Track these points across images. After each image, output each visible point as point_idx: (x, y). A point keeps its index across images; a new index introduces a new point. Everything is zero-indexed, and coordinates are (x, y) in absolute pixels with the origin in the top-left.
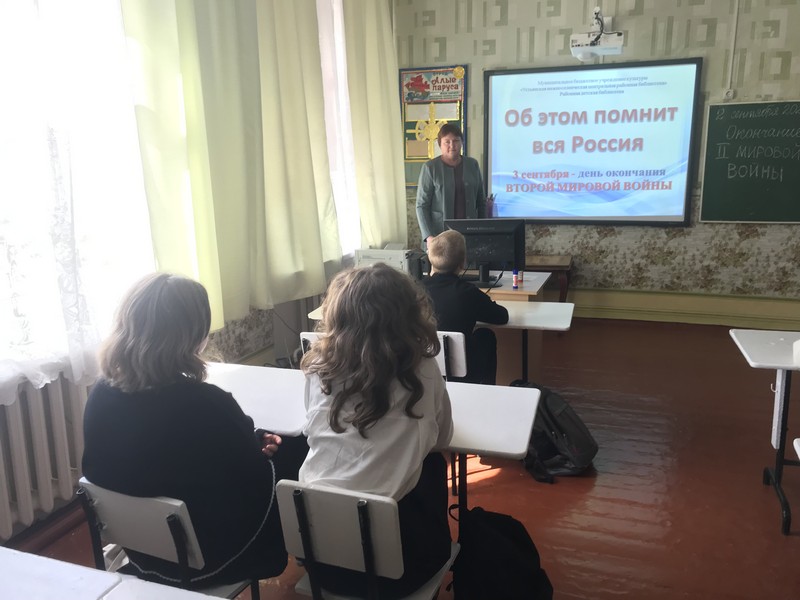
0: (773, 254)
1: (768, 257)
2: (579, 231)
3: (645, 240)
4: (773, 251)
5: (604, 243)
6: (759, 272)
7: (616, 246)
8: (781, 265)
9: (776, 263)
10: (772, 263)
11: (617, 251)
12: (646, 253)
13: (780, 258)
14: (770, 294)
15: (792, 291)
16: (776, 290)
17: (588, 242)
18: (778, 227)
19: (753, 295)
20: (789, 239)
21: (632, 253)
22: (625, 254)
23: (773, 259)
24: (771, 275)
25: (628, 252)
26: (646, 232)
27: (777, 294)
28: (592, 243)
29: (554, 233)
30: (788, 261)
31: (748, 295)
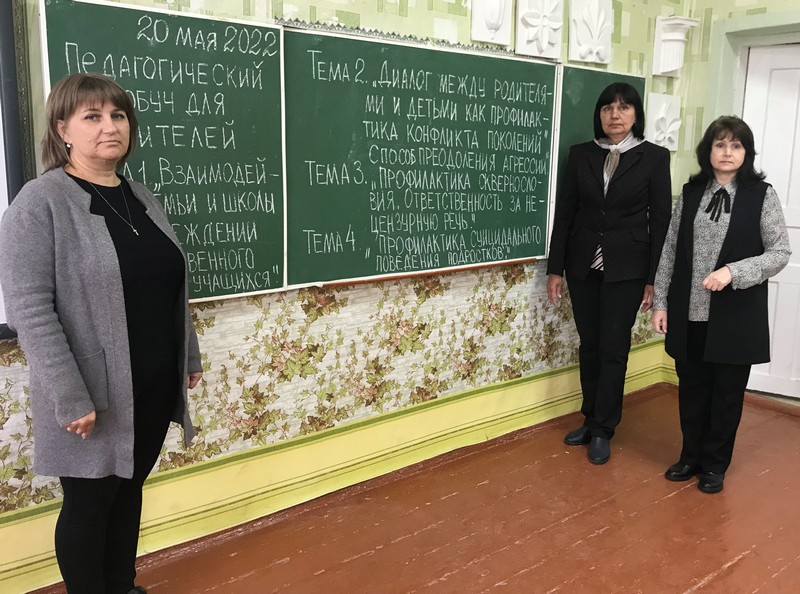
0: (234, 363)
1: (224, 371)
4: (232, 357)
6: (210, 408)
8: (249, 382)
9: (240, 381)
10: (232, 383)
13: (246, 368)
14: (239, 447)
15: (274, 431)
16: (247, 436)
18: (234, 304)
19: (207, 460)
20: (259, 325)
23: (234, 373)
24: (234, 409)
27: (250, 445)
30: (261, 371)
31: (196, 464)
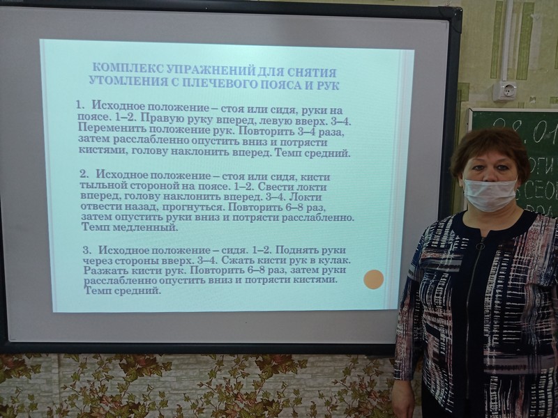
2: (220, 363)
3: (353, 378)
5: (272, 385)
7: (297, 392)
11: (298, 401)
12: (356, 404)
17: (239, 385)
21: (328, 403)
22: (314, 407)
25: (320, 402)
26: (355, 361)
28: (247, 388)
29: (167, 366)
